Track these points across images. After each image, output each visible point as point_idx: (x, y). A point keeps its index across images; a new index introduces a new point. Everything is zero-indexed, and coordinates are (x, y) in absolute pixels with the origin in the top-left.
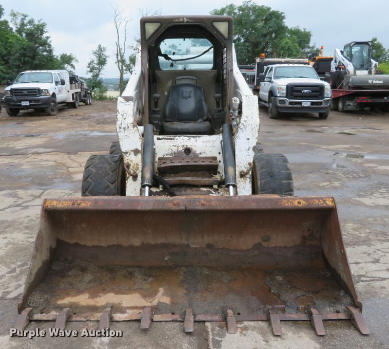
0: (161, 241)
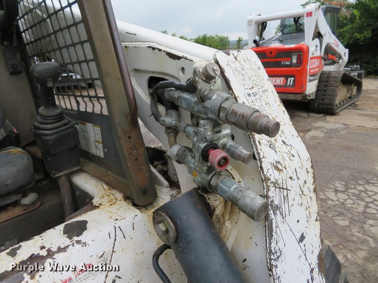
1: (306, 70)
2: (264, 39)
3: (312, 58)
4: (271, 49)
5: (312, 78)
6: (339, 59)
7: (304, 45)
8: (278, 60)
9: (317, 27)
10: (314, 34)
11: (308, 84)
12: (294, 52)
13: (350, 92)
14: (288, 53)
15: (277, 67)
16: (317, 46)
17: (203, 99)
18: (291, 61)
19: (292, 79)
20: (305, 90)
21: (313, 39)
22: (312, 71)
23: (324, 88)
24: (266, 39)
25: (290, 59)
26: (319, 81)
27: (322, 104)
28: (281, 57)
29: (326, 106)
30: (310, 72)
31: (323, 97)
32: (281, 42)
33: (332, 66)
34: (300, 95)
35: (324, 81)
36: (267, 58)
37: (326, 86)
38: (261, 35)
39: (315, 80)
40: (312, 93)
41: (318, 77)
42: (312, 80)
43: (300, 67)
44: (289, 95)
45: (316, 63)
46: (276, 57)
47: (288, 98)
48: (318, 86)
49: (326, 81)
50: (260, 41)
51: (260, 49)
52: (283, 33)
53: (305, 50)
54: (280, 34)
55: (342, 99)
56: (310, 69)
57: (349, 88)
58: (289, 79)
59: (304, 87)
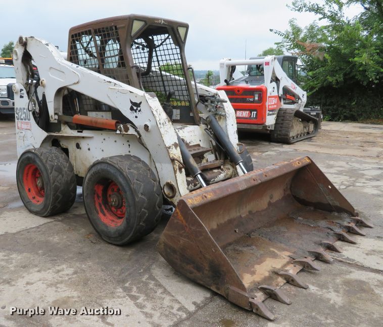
0: (227, 218)
1: (265, 106)
2: (233, 79)
3: (269, 97)
4: (238, 88)
5: (271, 113)
6: (298, 99)
7: (263, 86)
8: (245, 97)
9: (274, 73)
10: (272, 78)
11: (268, 117)
12: (257, 91)
13: (307, 129)
14: (251, 92)
15: (243, 102)
16: (274, 88)
17: (216, 98)
18: (254, 98)
19: (255, 112)
20: (265, 122)
21: (271, 82)
22: (270, 107)
23: (282, 122)
24: (236, 79)
25: (253, 97)
26: (278, 116)
27: (280, 135)
28: (246, 95)
29: (283, 137)
30: (268, 107)
31: (280, 129)
32: (247, 82)
33: (293, 105)
34: (261, 126)
35: (281, 116)
36: (236, 95)
37: (283, 120)
38: (231, 76)
39: (273, 114)
40: (272, 125)
41: (276, 112)
42: (271, 115)
43: (260, 103)
44: (253, 125)
45: (275, 101)
46: (242, 95)
47: (252, 128)
48: (276, 120)
49: (283, 116)
50: (230, 80)
51: (229, 87)
52: (250, 75)
53: (264, 90)
54: (247, 75)
55: (299, 132)
56: (269, 105)
57: (306, 124)
58: (253, 112)
59: (264, 120)
